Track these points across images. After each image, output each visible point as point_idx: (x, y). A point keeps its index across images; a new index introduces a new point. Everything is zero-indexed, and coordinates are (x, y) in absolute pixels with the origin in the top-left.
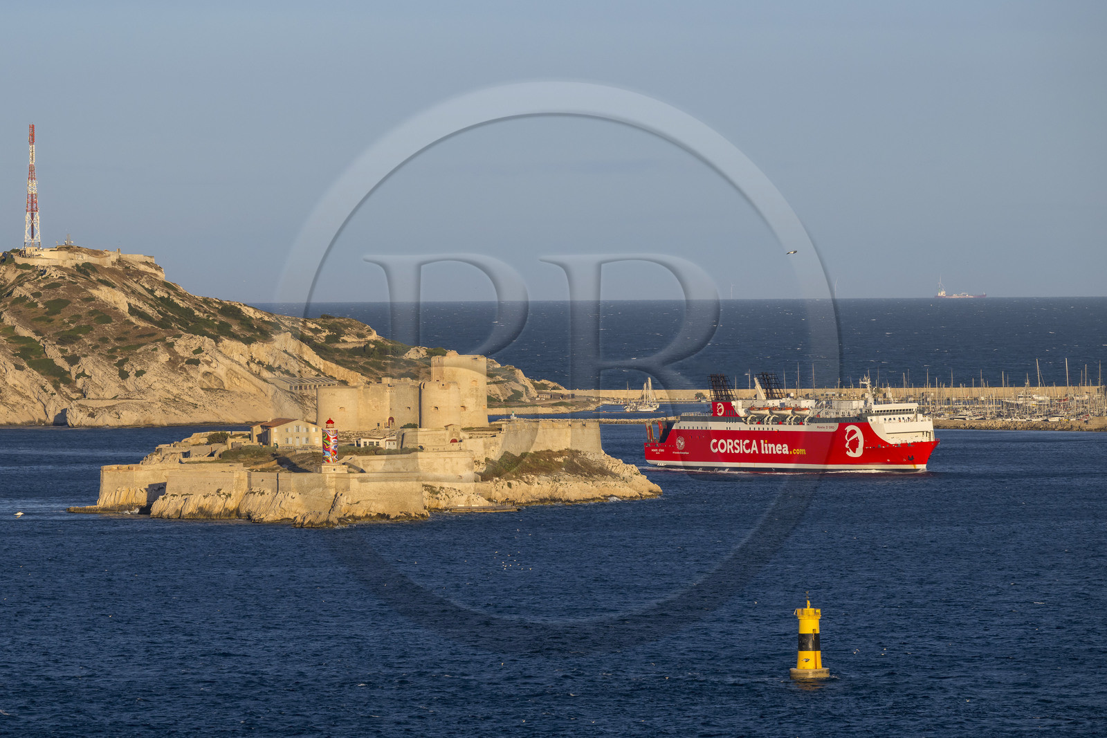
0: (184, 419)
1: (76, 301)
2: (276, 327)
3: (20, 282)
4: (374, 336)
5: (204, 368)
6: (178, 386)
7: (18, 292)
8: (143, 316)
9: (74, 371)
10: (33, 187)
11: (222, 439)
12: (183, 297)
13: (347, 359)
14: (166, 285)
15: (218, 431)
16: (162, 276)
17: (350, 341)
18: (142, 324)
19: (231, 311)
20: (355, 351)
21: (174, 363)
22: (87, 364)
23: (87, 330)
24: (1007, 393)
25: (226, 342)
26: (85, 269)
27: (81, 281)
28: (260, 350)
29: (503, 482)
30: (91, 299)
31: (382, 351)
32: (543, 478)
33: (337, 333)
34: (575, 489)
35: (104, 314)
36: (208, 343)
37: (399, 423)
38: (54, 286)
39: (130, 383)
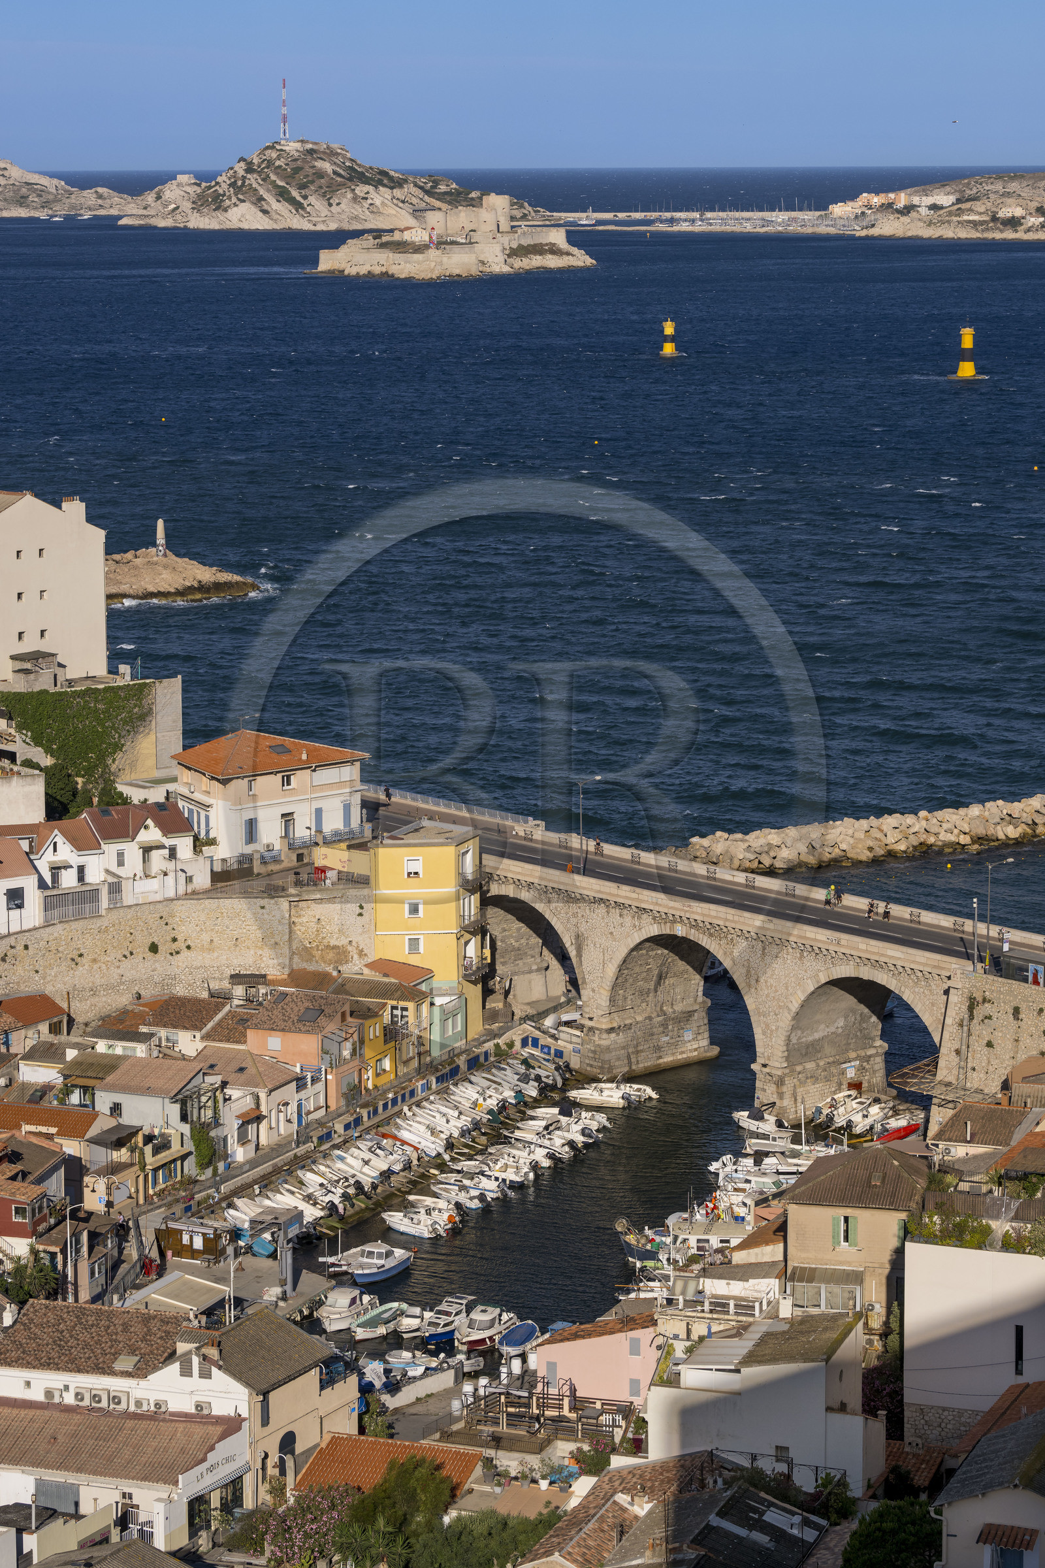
0: (359, 227)
1: (307, 168)
2: (406, 181)
3: (278, 158)
4: (454, 186)
5: (369, 201)
6: (358, 210)
7: (278, 163)
8: (340, 175)
9: (305, 203)
10: (284, 110)
11: (379, 237)
12: (359, 165)
13: (441, 197)
14: (351, 160)
15: (377, 233)
16: (349, 155)
17: (443, 188)
18: (339, 179)
19: (384, 173)
20: (445, 193)
21: (355, 199)
22: (312, 199)
23: (312, 182)
24: (767, 215)
25: (381, 188)
26: (311, 152)
27: (309, 158)
28: (397, 193)
29: (518, 259)
30: (314, 167)
31: (459, 193)
32: (538, 257)
33: (436, 184)
34: (552, 262)
35: (320, 174)
36: (371, 188)
37: (467, 229)
38: (296, 160)
39: (334, 209)
